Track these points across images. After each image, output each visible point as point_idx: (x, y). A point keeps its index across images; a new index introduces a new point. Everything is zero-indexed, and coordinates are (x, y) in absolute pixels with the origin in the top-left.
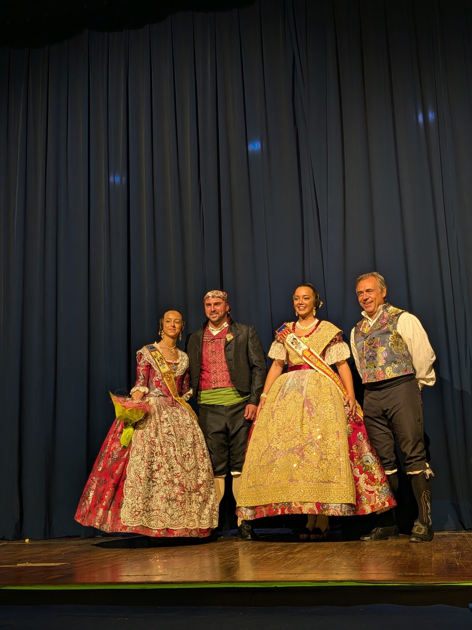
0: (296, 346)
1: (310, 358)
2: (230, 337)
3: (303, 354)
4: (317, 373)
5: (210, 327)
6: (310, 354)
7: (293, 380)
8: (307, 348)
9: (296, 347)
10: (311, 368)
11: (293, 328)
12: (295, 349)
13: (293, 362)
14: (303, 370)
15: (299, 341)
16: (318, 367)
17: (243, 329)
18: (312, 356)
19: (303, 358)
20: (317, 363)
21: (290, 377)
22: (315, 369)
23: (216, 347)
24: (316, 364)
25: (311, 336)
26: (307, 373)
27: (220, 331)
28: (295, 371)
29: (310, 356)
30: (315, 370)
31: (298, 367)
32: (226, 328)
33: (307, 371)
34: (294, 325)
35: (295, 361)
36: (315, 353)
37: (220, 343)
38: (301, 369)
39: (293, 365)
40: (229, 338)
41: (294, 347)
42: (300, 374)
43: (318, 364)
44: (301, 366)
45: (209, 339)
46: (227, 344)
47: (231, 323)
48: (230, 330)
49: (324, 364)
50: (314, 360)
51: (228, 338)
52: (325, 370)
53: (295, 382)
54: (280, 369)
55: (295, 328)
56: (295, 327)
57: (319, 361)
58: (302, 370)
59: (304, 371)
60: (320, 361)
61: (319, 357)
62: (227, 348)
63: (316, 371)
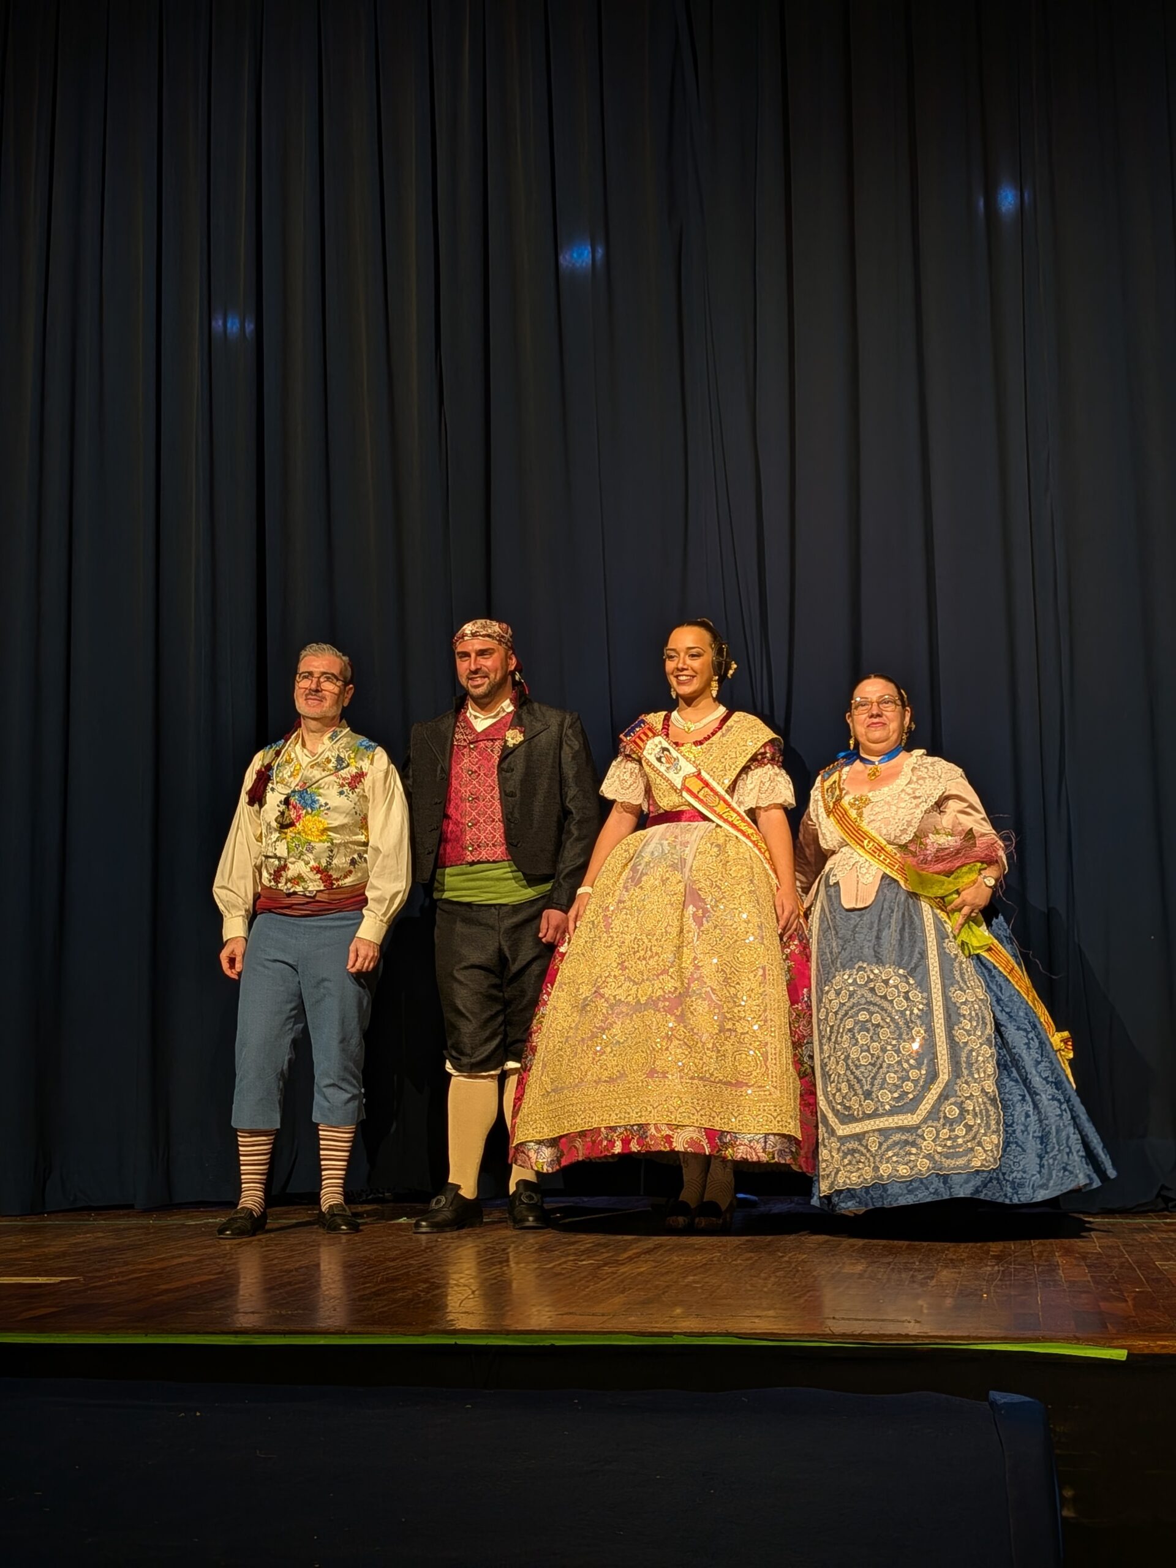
0: (668, 765)
1: (701, 795)
2: (514, 737)
3: (683, 784)
4: (719, 830)
5: (471, 712)
6: (702, 785)
7: (662, 845)
8: (694, 770)
9: (668, 768)
10: (705, 818)
11: (663, 725)
12: (665, 773)
13: (661, 805)
14: (687, 823)
15: (675, 754)
16: (720, 817)
17: (552, 719)
18: (706, 789)
19: (685, 794)
20: (716, 806)
21: (652, 837)
22: (713, 822)
23: (480, 760)
24: (715, 808)
25: (707, 742)
26: (696, 828)
27: (495, 720)
28: (665, 825)
29: (701, 790)
30: (715, 824)
31: (671, 816)
32: (508, 713)
33: (695, 824)
34: (667, 719)
35: (666, 802)
36: (714, 784)
37: (492, 751)
38: (679, 820)
39: (662, 811)
40: (513, 739)
41: (662, 769)
42: (678, 831)
43: (721, 808)
44: (682, 812)
45: (465, 740)
46: (507, 753)
47: (521, 702)
48: (517, 721)
49: (733, 810)
50: (712, 800)
51: (509, 739)
52: (736, 823)
53: (667, 848)
54: (630, 819)
55: (669, 726)
56: (670, 723)
57: (722, 802)
58: (682, 824)
59: (689, 825)
60: (725, 801)
61: (723, 793)
62: (505, 765)
63: (718, 826)
